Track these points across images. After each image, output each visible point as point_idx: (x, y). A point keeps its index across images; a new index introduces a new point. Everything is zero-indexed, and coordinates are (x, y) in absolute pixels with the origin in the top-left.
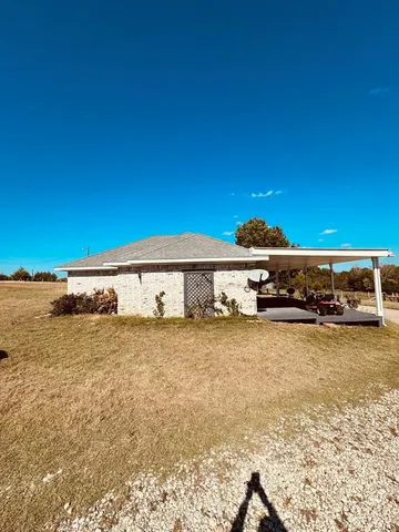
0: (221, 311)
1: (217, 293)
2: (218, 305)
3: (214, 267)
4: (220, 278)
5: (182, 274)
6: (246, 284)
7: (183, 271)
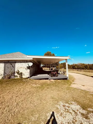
0: (17, 76)
1: (16, 70)
2: (16, 74)
3: (15, 62)
4: (17, 65)
5: (3, 64)
6: (26, 67)
7: (4, 63)
